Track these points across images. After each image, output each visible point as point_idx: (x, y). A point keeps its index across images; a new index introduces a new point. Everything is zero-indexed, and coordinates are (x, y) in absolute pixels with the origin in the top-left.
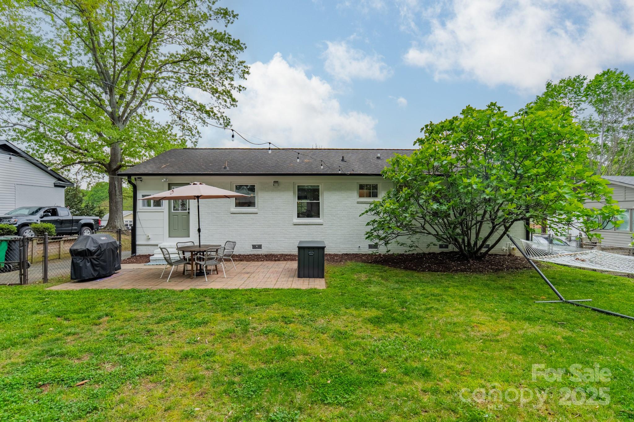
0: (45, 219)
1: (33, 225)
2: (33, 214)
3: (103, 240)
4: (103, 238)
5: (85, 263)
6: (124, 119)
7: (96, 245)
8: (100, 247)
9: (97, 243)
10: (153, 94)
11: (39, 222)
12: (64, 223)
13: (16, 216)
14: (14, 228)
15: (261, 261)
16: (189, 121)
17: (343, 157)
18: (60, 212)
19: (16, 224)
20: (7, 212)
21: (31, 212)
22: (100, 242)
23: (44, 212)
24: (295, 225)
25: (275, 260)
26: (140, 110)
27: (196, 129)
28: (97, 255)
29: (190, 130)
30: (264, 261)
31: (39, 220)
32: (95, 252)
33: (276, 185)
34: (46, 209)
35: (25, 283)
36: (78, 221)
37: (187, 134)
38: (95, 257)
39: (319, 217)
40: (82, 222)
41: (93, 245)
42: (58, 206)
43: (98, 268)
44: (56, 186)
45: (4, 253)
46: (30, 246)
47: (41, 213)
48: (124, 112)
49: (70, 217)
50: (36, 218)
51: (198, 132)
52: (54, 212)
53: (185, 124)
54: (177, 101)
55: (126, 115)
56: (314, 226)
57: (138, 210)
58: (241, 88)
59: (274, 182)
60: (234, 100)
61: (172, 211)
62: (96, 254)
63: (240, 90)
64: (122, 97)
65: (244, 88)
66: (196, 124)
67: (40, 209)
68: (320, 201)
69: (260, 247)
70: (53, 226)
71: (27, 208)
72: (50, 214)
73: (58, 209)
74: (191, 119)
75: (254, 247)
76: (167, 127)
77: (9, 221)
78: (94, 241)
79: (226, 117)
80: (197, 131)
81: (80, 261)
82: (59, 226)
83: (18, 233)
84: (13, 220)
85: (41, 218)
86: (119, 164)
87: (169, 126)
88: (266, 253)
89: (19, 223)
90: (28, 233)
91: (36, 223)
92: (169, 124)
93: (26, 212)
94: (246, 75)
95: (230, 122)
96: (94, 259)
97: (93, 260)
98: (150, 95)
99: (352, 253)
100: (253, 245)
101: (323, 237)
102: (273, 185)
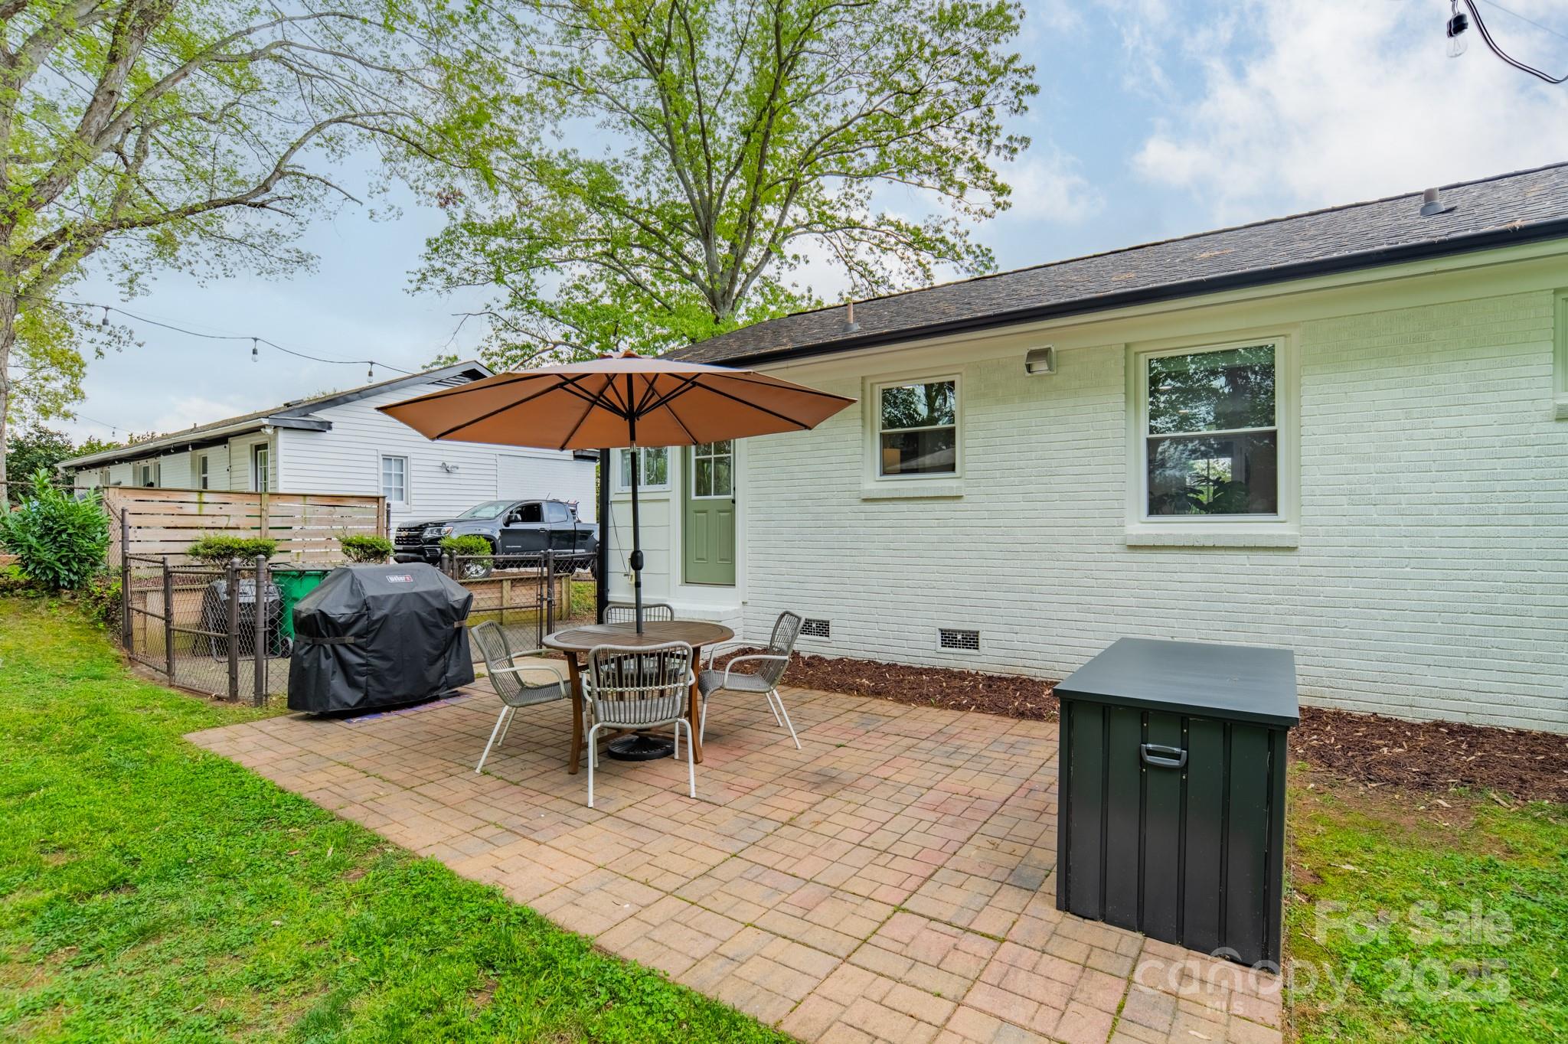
3: (393, 584)
5: (318, 660)
6: (734, 296)
7: (354, 602)
8: (366, 607)
9: (361, 594)
10: (798, 227)
15: (958, 707)
18: (547, 510)
25: (1021, 715)
26: (769, 270)
28: (357, 635)
30: (966, 708)
32: (348, 626)
33: (1040, 367)
36: (587, 534)
38: (349, 639)
39: (1272, 508)
41: (345, 600)
43: (362, 679)
44: (578, 457)
49: (569, 525)
54: (856, 232)
56: (1242, 558)
58: (1016, 145)
59: (1034, 355)
60: (1003, 190)
61: (694, 497)
62: (355, 630)
65: (1022, 140)
68: (1281, 425)
69: (971, 640)
75: (949, 638)
78: (355, 587)
88: (995, 670)
95: (992, 259)
96: (345, 646)
97: (342, 650)
98: (790, 229)
99: (1509, 722)
100: (943, 632)
101: (1296, 620)
102: (1029, 368)
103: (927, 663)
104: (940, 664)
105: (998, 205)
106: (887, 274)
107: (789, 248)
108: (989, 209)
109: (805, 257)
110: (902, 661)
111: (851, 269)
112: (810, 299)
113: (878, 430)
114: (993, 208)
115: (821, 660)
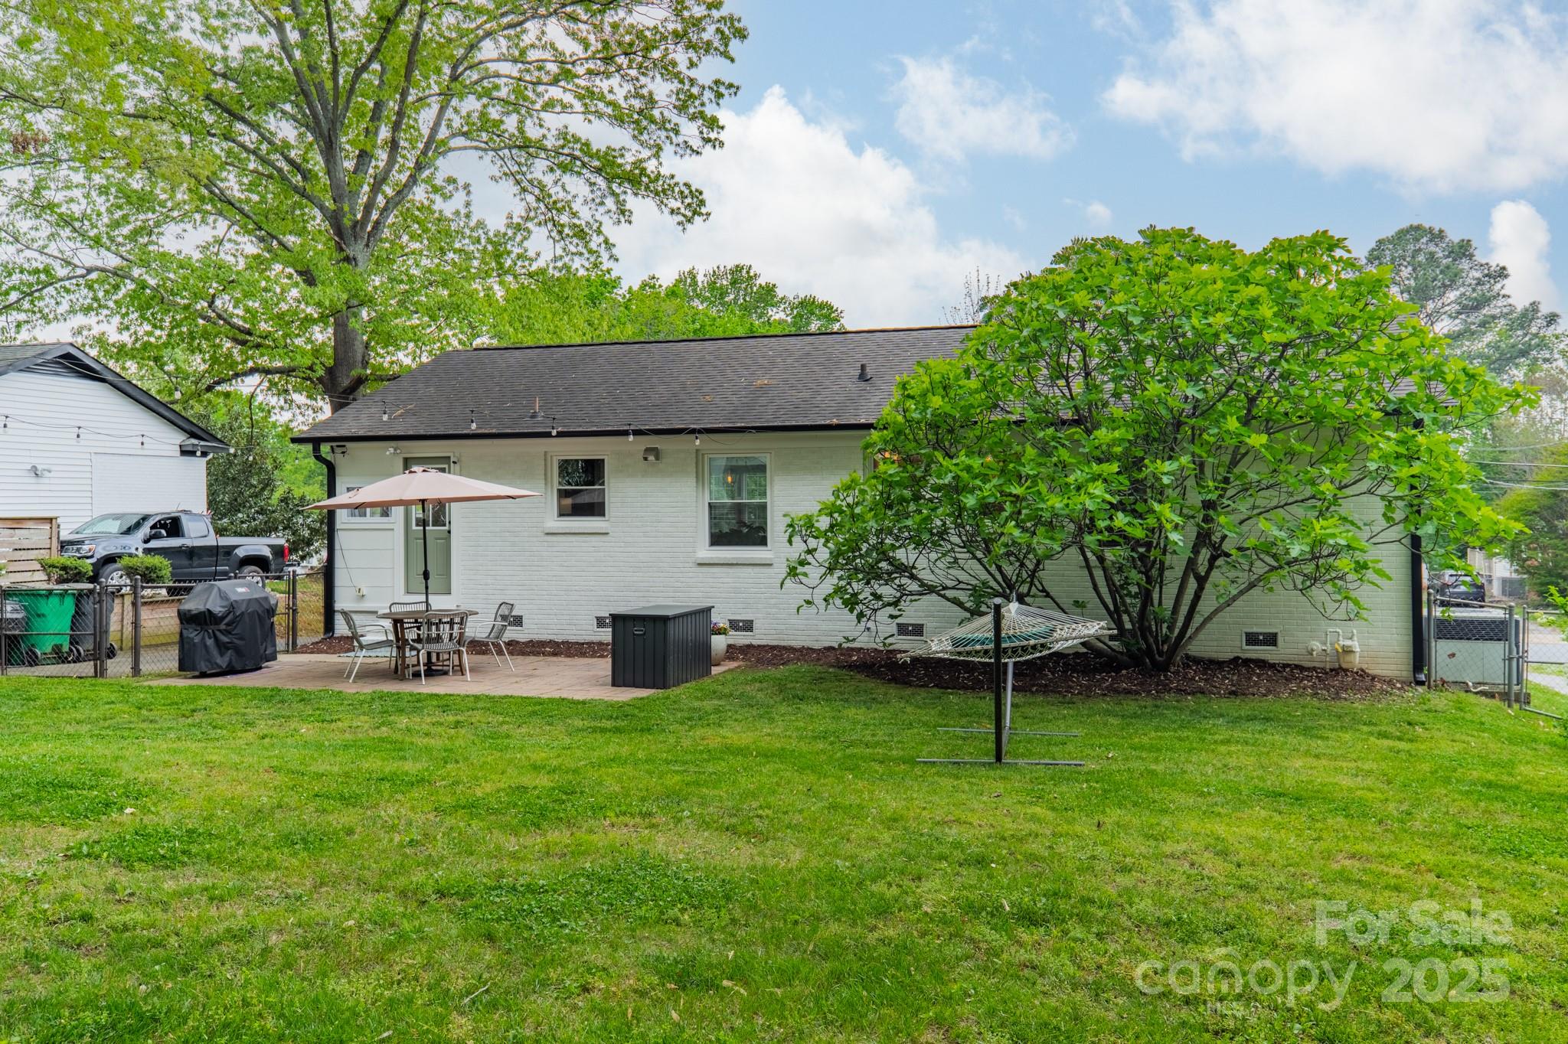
0: (153, 544)
1: (126, 561)
2: (129, 531)
3: (241, 594)
4: (240, 590)
5: (204, 638)
6: (369, 228)
7: (225, 603)
8: (232, 607)
9: (227, 599)
11: (140, 553)
12: (200, 557)
13: (93, 539)
14: (87, 566)
16: (576, 207)
17: (863, 367)
18: (187, 524)
19: (92, 557)
20: (75, 526)
21: (125, 528)
22: (233, 598)
23: (152, 528)
24: (700, 565)
26: (419, 194)
27: (599, 232)
28: (227, 625)
29: (581, 234)
31: (142, 546)
32: (223, 618)
33: (652, 457)
34: (158, 518)
35: (102, 675)
36: (229, 550)
37: (573, 249)
38: (222, 627)
39: (765, 545)
40: (241, 553)
41: (219, 601)
42: (185, 512)
43: (228, 652)
44: (186, 452)
45: (69, 623)
46: (117, 608)
47: (145, 530)
48: (368, 208)
49: (212, 540)
50: (135, 543)
51: (606, 241)
52: (173, 526)
53: (564, 219)
55: (375, 216)
56: (749, 569)
57: (338, 525)
58: (722, 89)
59: (648, 450)
61: (414, 528)
62: (226, 621)
63: (719, 96)
64: (364, 156)
65: (731, 86)
66: (598, 217)
67: (145, 518)
68: (769, 500)
70: (166, 562)
71: (117, 517)
72: (163, 532)
73: (184, 519)
74: (580, 200)
75: (601, 622)
76: (510, 233)
77: (78, 550)
78: (221, 594)
79: (687, 185)
80: (601, 239)
81: (193, 635)
82: (185, 562)
83: (94, 579)
84: (86, 547)
85: (146, 541)
86: (354, 373)
87: (518, 228)
89: (98, 556)
90: (115, 578)
91: (130, 555)
92: (516, 220)
93: (114, 527)
94: (734, 45)
95: (702, 203)
96: (220, 631)
97: (218, 634)
98: (443, 142)
100: (598, 618)
101: (773, 601)
102: (646, 459)
103: (588, 639)
104: (595, 639)
105: (707, 140)
106: (569, 197)
107: (445, 167)
108: (696, 143)
109: (467, 186)
110: (572, 639)
111: (524, 190)
112: (468, 216)
113: (556, 486)
114: (700, 143)
115: (518, 642)
